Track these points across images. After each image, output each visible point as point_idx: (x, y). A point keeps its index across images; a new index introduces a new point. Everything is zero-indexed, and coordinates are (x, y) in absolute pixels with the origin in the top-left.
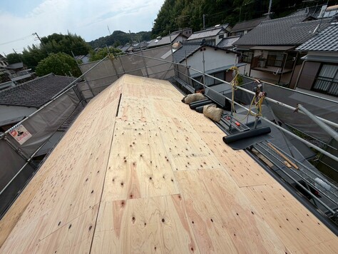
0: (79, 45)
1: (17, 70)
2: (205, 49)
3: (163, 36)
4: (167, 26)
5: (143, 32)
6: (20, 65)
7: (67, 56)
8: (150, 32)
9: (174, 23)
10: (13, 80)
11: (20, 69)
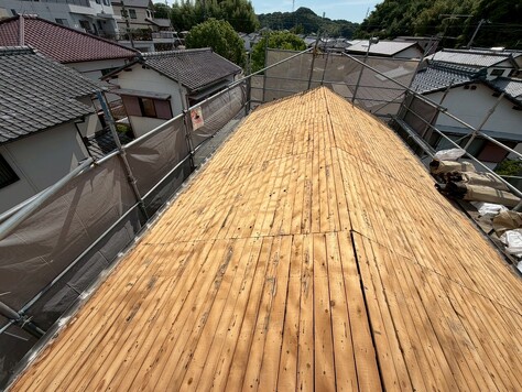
0: (243, 16)
1: (161, 28)
2: (474, 88)
3: (382, 38)
4: (395, 24)
5: (345, 22)
6: (165, 23)
7: (230, 27)
8: (356, 25)
9: (408, 20)
10: (155, 41)
11: (165, 28)
